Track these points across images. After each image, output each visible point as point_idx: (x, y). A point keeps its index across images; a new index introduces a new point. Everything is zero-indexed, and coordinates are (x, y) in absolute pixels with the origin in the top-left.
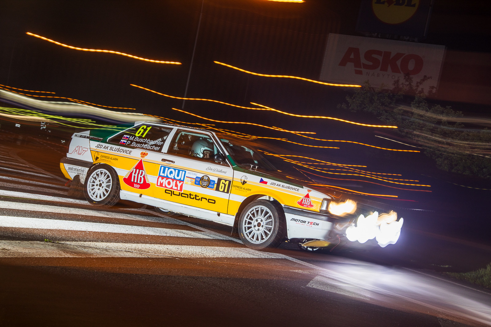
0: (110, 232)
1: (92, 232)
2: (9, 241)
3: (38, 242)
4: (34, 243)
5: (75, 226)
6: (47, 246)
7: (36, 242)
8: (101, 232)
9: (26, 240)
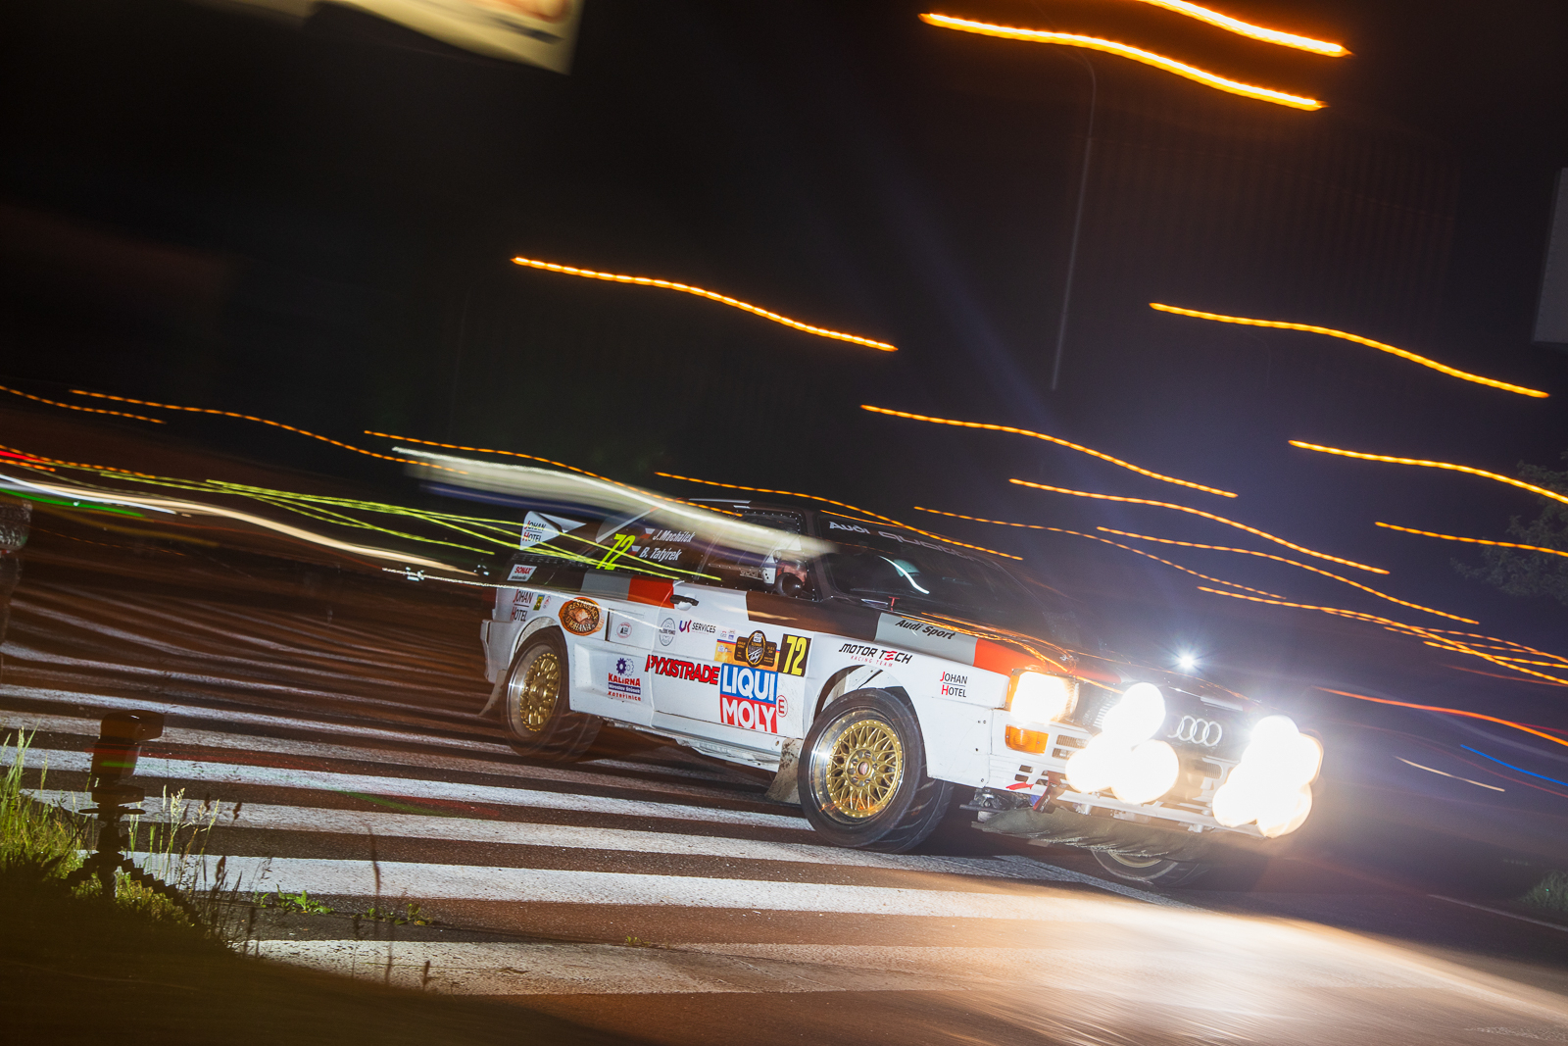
0: (830, 910)
1: (770, 910)
2: (517, 945)
3: (608, 946)
4: (596, 950)
5: (715, 894)
6: (637, 958)
7: (601, 946)
8: (799, 912)
9: (569, 942)
